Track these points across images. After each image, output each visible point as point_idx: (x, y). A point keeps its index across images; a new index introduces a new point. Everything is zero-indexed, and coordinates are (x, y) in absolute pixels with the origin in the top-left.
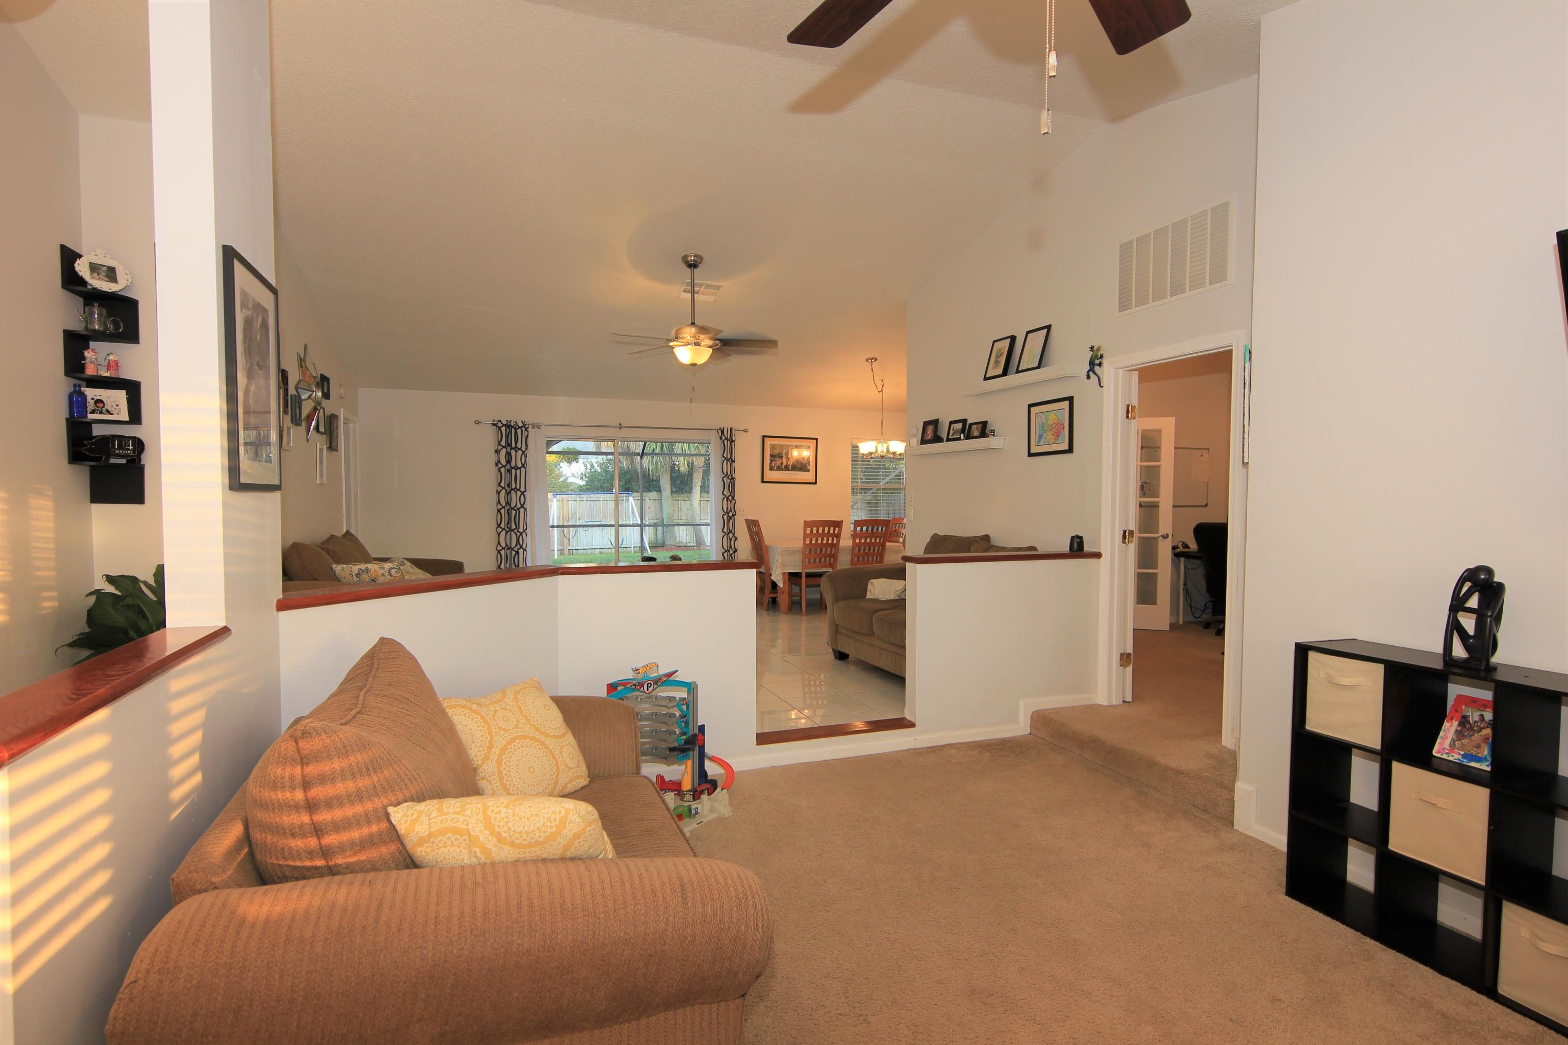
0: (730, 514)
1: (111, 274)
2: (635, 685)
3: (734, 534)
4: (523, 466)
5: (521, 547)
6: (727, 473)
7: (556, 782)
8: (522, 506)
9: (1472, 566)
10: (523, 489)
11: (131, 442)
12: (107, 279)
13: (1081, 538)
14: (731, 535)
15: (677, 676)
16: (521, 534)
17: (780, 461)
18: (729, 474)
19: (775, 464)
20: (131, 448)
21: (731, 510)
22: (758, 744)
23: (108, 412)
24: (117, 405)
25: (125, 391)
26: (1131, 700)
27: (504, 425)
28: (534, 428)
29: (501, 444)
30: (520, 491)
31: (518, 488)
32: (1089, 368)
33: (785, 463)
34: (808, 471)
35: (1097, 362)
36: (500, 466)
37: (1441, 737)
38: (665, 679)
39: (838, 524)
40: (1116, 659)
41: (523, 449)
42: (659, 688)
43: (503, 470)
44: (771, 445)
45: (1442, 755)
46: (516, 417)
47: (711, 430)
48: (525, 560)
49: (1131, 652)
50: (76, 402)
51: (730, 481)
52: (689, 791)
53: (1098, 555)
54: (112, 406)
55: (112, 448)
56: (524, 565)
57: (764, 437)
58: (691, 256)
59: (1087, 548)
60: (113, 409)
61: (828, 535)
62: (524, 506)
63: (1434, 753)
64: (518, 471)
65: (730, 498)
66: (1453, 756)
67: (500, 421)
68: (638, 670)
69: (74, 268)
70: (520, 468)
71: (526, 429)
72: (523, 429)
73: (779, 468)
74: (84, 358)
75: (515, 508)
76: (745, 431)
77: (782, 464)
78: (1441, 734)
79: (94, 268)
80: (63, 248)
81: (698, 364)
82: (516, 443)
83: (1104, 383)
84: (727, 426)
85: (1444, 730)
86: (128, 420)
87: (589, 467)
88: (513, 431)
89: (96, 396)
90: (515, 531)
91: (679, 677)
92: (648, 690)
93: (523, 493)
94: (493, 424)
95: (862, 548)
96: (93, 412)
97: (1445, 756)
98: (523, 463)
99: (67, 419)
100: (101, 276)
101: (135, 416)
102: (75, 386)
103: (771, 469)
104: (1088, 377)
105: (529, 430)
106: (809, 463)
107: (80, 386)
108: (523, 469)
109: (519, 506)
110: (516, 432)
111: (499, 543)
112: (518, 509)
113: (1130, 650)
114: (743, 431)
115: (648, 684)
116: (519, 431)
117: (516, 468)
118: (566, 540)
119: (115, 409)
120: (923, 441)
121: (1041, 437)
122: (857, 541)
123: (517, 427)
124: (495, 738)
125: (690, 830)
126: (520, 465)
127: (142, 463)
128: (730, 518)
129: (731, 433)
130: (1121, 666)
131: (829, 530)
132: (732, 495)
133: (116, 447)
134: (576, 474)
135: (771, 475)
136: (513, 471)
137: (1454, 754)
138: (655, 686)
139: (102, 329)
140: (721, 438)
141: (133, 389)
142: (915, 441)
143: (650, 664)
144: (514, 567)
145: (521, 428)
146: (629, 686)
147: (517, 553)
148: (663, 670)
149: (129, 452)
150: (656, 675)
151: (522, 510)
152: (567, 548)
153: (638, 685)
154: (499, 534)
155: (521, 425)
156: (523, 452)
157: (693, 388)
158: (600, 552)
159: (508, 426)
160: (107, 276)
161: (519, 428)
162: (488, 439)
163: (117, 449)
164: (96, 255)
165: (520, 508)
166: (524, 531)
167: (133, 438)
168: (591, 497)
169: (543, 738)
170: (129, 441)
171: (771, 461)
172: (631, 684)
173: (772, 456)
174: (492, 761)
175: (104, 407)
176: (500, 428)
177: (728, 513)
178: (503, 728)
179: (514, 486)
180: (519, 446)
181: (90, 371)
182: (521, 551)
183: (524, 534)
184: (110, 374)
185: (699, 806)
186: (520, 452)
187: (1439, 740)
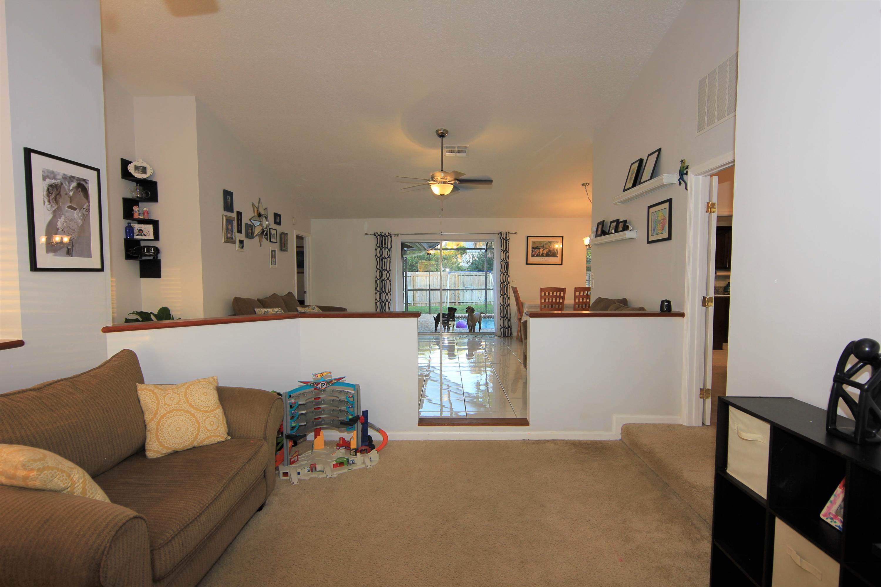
0: (505, 284)
1: (144, 170)
2: (313, 384)
3: (507, 296)
4: (389, 257)
5: (387, 301)
6: (503, 259)
7: (196, 437)
8: (388, 279)
9: (857, 339)
10: (388, 270)
11: (152, 249)
12: (142, 173)
13: (669, 302)
14: (505, 296)
15: (345, 380)
16: (387, 294)
17: (538, 251)
18: (505, 259)
19: (535, 253)
20: (153, 252)
21: (506, 281)
22: (419, 425)
23: (145, 235)
24: (149, 232)
25: (152, 225)
26: (710, 424)
27: (379, 235)
28: (395, 236)
29: (377, 245)
30: (387, 271)
31: (386, 269)
32: (679, 177)
33: (541, 252)
34: (557, 257)
35: (685, 172)
36: (377, 257)
37: (831, 502)
38: (335, 382)
39: (563, 290)
40: (696, 393)
41: (389, 248)
42: (331, 386)
43: (378, 259)
44: (532, 241)
45: (827, 519)
46: (385, 231)
47: (494, 234)
48: (389, 308)
49: (710, 388)
50: (129, 230)
51: (506, 264)
52: (353, 449)
53: (682, 315)
54: (146, 232)
55: (143, 252)
56: (389, 311)
57: (528, 237)
58: (441, 130)
59: (674, 309)
60: (146, 233)
61: (556, 297)
62: (389, 279)
63: (821, 516)
64: (386, 260)
65: (505, 274)
66: (835, 522)
67: (377, 233)
68: (316, 375)
69: (127, 168)
70: (387, 258)
71: (391, 237)
72: (389, 237)
73: (537, 256)
74: (133, 210)
75: (384, 280)
76: (516, 233)
77: (539, 253)
78: (832, 498)
79: (137, 168)
80: (122, 160)
81: (445, 194)
82: (385, 245)
83: (688, 188)
84: (504, 230)
85: (835, 495)
86: (153, 238)
87: (471, 257)
88: (384, 238)
89: (139, 228)
90: (384, 292)
91: (347, 381)
92: (322, 387)
93: (388, 272)
94: (374, 235)
95: (580, 305)
96: (138, 235)
97: (829, 521)
98: (389, 255)
99: (124, 239)
100: (139, 171)
101: (157, 237)
102: (128, 223)
103: (533, 256)
104: (680, 183)
105: (392, 237)
106: (558, 253)
107: (130, 223)
108: (388, 259)
109: (386, 279)
110: (385, 239)
111: (376, 299)
112: (386, 280)
113: (709, 386)
114: (514, 233)
115: (322, 384)
116: (387, 238)
117: (385, 258)
118: (457, 298)
119: (148, 234)
120: (597, 236)
121: (654, 230)
122: (577, 301)
123: (386, 236)
124: (160, 409)
125: (338, 473)
126: (387, 257)
127: (158, 258)
128: (505, 286)
129: (506, 235)
130: (701, 398)
131: (557, 294)
132: (507, 272)
133: (145, 252)
134: (464, 261)
135: (531, 260)
136: (384, 260)
137: (837, 521)
138: (328, 385)
139: (140, 196)
140: (500, 238)
141: (155, 224)
142: (593, 235)
143: (326, 372)
144: (384, 311)
145: (388, 236)
146: (309, 384)
147: (385, 304)
148: (335, 376)
149: (152, 254)
150: (330, 378)
151: (388, 281)
152: (458, 301)
153: (315, 384)
154: (376, 294)
155: (387, 235)
156: (389, 250)
157: (442, 209)
158: (476, 304)
159: (381, 235)
160: (142, 171)
161: (387, 236)
162: (371, 243)
163: (146, 253)
164: (138, 162)
165: (387, 280)
166: (389, 292)
167: (154, 247)
168: (471, 274)
169: (194, 411)
170: (151, 248)
171: (533, 251)
172: (310, 383)
173: (533, 248)
174: (155, 422)
175: (143, 233)
176: (377, 237)
177: (504, 283)
178: (168, 404)
179: (384, 268)
180: (386, 246)
181: (136, 216)
182: (387, 303)
183: (389, 294)
184: (144, 217)
185: (355, 459)
186: (387, 250)
187: (828, 504)
